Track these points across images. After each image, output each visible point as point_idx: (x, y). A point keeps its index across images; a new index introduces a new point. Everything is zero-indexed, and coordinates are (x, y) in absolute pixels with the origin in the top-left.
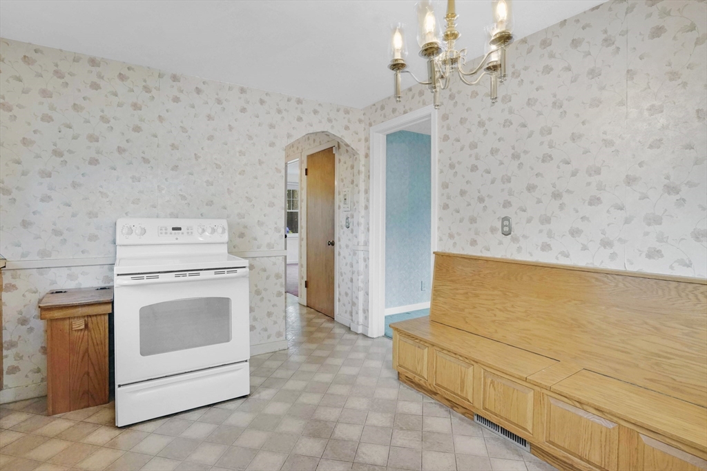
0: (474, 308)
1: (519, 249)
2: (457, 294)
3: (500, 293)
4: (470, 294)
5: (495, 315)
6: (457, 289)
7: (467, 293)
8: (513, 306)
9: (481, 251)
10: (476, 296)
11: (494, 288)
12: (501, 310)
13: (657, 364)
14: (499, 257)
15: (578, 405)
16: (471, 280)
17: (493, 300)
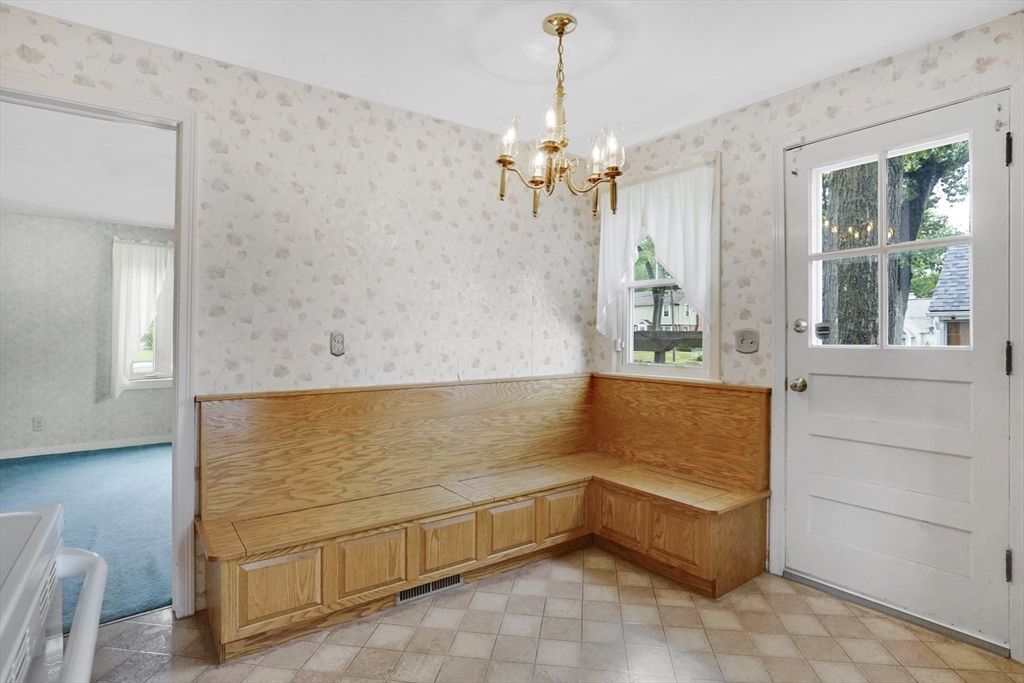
0: (305, 470)
1: (357, 373)
2: (267, 459)
3: (343, 436)
4: (293, 453)
5: (341, 469)
6: (266, 452)
7: (287, 453)
8: (364, 448)
9: (296, 383)
10: (308, 450)
11: (334, 432)
12: (348, 459)
13: (492, 453)
14: (327, 387)
15: (511, 501)
16: (291, 429)
17: (336, 448)
